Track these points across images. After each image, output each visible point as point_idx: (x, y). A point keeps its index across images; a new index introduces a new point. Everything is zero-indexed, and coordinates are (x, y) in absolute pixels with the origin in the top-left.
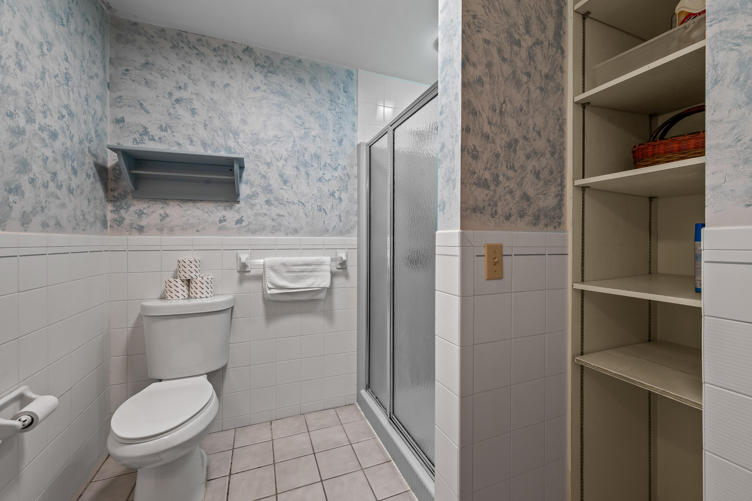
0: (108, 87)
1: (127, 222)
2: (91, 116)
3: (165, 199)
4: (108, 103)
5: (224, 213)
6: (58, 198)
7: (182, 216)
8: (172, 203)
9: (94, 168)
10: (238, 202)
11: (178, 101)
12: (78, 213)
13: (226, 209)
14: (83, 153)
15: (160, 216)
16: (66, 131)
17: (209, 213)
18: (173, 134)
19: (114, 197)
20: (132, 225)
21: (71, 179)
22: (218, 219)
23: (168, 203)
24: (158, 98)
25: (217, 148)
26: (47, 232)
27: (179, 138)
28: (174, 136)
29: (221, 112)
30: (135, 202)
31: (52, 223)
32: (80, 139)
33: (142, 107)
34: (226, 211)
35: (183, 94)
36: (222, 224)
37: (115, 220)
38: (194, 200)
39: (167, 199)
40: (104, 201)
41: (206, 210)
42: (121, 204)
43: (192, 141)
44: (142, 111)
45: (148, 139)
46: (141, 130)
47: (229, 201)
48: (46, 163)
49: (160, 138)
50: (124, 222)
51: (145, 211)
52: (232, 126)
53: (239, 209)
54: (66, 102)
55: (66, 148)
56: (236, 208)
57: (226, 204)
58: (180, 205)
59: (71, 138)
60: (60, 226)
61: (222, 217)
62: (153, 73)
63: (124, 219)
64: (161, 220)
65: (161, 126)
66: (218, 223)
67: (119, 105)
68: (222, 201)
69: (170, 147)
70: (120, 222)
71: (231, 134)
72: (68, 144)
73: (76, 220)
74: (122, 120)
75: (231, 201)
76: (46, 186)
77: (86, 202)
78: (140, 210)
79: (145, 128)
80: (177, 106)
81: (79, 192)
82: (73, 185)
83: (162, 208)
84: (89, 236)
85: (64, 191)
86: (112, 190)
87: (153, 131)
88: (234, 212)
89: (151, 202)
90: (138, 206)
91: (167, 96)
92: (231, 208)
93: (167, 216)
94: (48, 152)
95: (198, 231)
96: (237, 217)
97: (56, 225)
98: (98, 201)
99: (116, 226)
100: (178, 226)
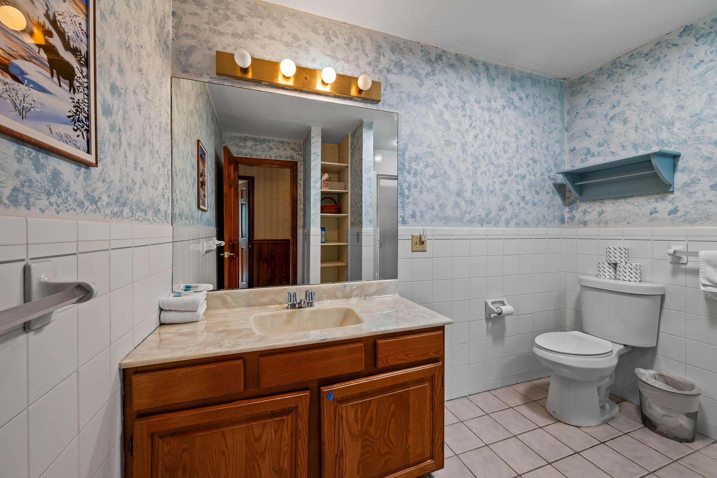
0: (566, 131)
1: (577, 218)
2: (550, 156)
3: (602, 199)
4: (566, 141)
5: (655, 205)
6: (526, 209)
7: (615, 211)
8: (607, 202)
9: (553, 187)
10: (672, 192)
11: (612, 118)
12: (540, 216)
13: (658, 201)
14: (544, 180)
15: (598, 213)
16: (531, 172)
17: (639, 207)
18: (608, 146)
19: (569, 202)
20: (579, 220)
21: (534, 198)
22: (649, 211)
23: (604, 202)
24: (597, 123)
25: (648, 145)
26: (519, 227)
27: (613, 148)
28: (609, 148)
29: (652, 110)
30: (582, 204)
31: (522, 223)
32: (541, 173)
33: (586, 134)
34: (657, 202)
35: (617, 110)
36: (653, 215)
37: (570, 218)
38: (625, 197)
39: (604, 199)
40: (562, 206)
41: (637, 204)
42: (573, 207)
43: (623, 147)
44: (587, 138)
45: (591, 157)
46: (586, 151)
47: (661, 193)
48: (519, 193)
49: (598, 153)
50: (575, 219)
51: (588, 210)
52: (665, 118)
53: (673, 199)
54: (531, 156)
55: (531, 181)
56: (670, 199)
57: (658, 196)
58: (614, 202)
59: (535, 175)
60: (527, 224)
61: (653, 208)
62: (594, 106)
63: (575, 217)
64: (599, 216)
65: (599, 143)
66: (649, 215)
67: (572, 140)
68: (653, 194)
69: (605, 158)
70: (572, 219)
71: (664, 127)
72: (533, 178)
73: (538, 220)
74: (574, 149)
75: (663, 193)
76: (518, 204)
77: (546, 209)
78: (585, 210)
79: (588, 149)
80: (612, 122)
81: (540, 204)
82: (536, 201)
83: (600, 206)
84: (548, 229)
85: (530, 205)
86: (568, 198)
87: (594, 149)
88: (668, 203)
89: (592, 203)
90: (583, 206)
91: (604, 119)
92: (663, 200)
93: (603, 212)
94: (520, 187)
95: (628, 223)
96: (671, 207)
97: (524, 223)
98: (557, 207)
99: (571, 222)
100: (611, 220)
